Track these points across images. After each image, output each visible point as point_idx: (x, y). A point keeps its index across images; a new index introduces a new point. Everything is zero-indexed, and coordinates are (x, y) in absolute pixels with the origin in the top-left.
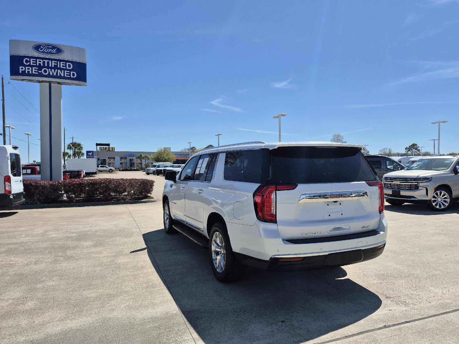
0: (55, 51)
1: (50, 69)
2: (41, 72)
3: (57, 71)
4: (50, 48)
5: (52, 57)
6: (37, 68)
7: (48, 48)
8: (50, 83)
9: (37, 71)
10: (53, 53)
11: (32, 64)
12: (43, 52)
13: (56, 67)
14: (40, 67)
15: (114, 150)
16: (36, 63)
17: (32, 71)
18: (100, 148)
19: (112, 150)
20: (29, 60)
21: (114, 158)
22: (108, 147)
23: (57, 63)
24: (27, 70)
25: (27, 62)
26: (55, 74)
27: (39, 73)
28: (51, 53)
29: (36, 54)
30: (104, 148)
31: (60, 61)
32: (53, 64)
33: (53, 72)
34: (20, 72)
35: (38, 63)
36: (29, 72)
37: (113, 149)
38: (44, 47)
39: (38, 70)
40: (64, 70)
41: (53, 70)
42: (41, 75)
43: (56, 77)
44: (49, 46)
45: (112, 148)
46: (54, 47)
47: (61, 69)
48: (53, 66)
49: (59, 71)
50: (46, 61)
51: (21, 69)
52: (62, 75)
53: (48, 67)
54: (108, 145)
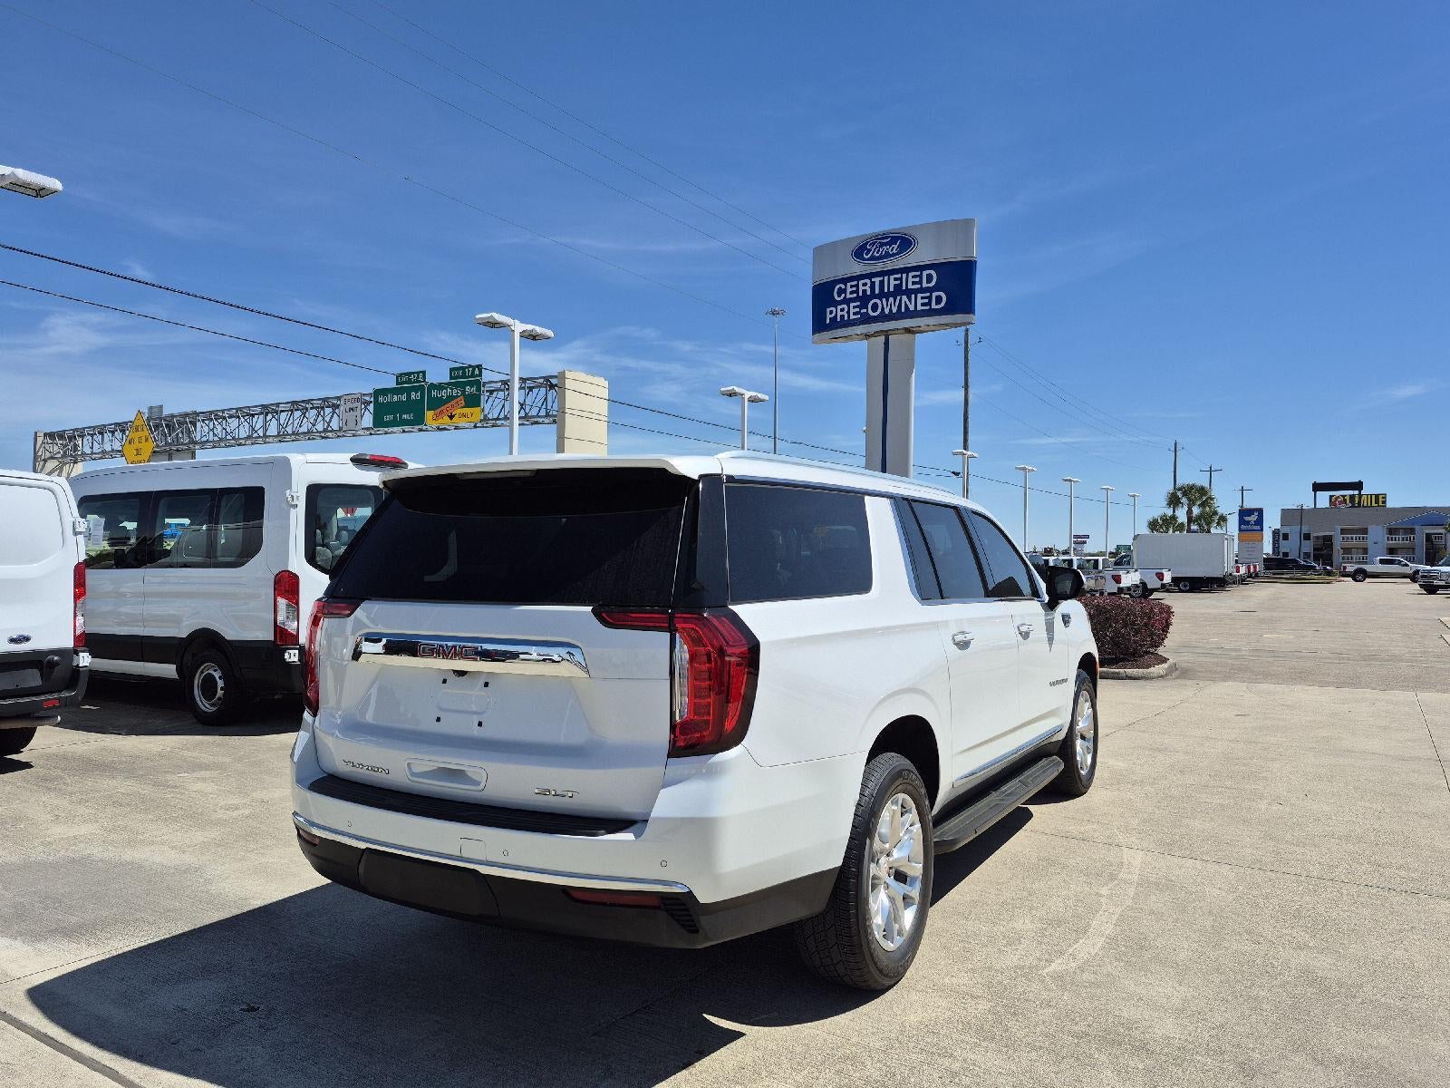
0: (896, 247)
1: (884, 300)
2: (865, 310)
3: (901, 300)
4: (886, 244)
5: (890, 265)
6: (858, 303)
7: (882, 245)
8: (887, 334)
9: (858, 310)
10: (894, 255)
11: (849, 296)
12: (873, 258)
13: (898, 290)
14: (864, 300)
15: (1384, 502)
16: (857, 292)
17: (848, 312)
18: (1331, 497)
19: (1377, 502)
20: (843, 287)
21: (1365, 531)
22: (1356, 492)
23: (901, 279)
24: (839, 313)
25: (841, 292)
26: (894, 310)
27: (861, 314)
28: (887, 255)
29: (857, 268)
30: (1344, 496)
31: (907, 270)
32: (893, 283)
33: (889, 306)
34: (828, 321)
35: (861, 288)
36: (842, 316)
37: (1381, 500)
38: (874, 244)
39: (860, 307)
40: (916, 292)
41: (891, 299)
42: (866, 320)
43: (899, 316)
44: (883, 238)
45: (1377, 496)
46: (894, 240)
47: (909, 293)
48: (892, 289)
49: (904, 298)
50: (877, 280)
51: (830, 313)
52: (912, 307)
53: (882, 295)
54: (1358, 486)
